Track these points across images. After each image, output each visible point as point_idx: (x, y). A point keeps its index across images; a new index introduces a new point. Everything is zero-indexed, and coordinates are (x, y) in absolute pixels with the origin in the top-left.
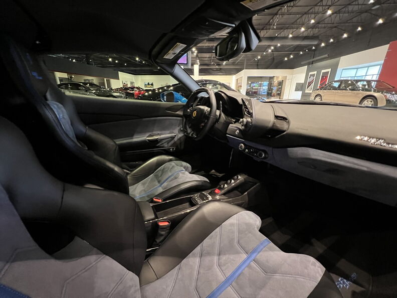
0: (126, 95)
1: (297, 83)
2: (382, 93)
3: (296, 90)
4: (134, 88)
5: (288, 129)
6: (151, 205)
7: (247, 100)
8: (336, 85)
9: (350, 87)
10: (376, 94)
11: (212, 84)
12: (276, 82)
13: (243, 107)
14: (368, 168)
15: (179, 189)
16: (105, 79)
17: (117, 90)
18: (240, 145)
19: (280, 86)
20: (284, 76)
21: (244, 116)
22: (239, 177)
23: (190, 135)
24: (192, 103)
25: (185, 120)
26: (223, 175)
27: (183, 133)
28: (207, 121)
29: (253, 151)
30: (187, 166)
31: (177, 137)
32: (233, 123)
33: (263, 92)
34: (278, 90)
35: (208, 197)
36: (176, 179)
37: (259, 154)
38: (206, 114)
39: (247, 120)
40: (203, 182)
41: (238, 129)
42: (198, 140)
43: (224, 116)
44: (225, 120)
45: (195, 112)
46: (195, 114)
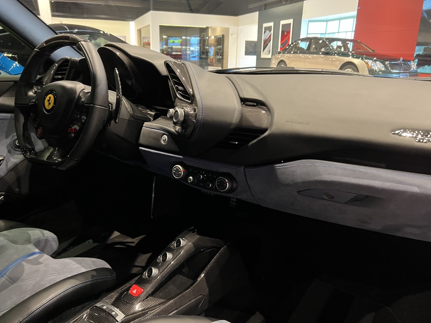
1: (246, 42)
2: (362, 59)
3: (246, 54)
5: (271, 123)
7: (178, 65)
8: (304, 45)
9: (323, 50)
10: (356, 61)
12: (211, 38)
14: (419, 187)
18: (175, 168)
19: (220, 45)
20: (225, 28)
21: (174, 102)
22: (183, 242)
23: (45, 159)
24: (39, 75)
25: (22, 119)
26: (141, 239)
27: (23, 154)
28: (87, 118)
29: (204, 177)
30: (44, 237)
31: (7, 166)
32: (152, 119)
33: (193, 57)
34: (217, 53)
35: (113, 313)
36: (16, 283)
37: (218, 183)
38: (83, 100)
39: (184, 111)
40: (95, 274)
41: (164, 131)
42: (66, 168)
43: (128, 105)
44: (131, 112)
45: (50, 97)
46: (49, 102)
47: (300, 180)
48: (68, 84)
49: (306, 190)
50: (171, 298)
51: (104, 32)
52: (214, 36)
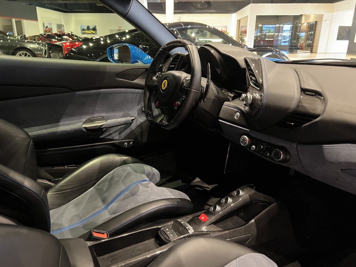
0: (50, 49)
1: (340, 27)
3: (338, 39)
4: (64, 35)
5: (324, 112)
6: (90, 243)
7: (254, 61)
11: (196, 30)
12: (304, 24)
13: (247, 74)
15: (137, 214)
16: (14, 20)
17: (34, 39)
18: (242, 137)
19: (312, 31)
20: (319, 15)
21: (248, 88)
22: (241, 193)
23: (158, 121)
24: (161, 64)
25: (148, 95)
26: (214, 186)
27: (146, 117)
28: (186, 97)
29: (264, 147)
30: (153, 172)
31: (136, 123)
32: (231, 99)
33: (284, 42)
34: (307, 39)
35: (187, 228)
36: (134, 196)
37: (274, 154)
38: (185, 85)
39: (253, 96)
40: (180, 201)
41: (238, 110)
42: (170, 129)
43: (214, 89)
44: (216, 94)
45: (165, 82)
46: (165, 85)
47: (342, 160)
48: (177, 73)
49: (347, 169)
50: (227, 229)
51: (209, 26)
52: (307, 23)
